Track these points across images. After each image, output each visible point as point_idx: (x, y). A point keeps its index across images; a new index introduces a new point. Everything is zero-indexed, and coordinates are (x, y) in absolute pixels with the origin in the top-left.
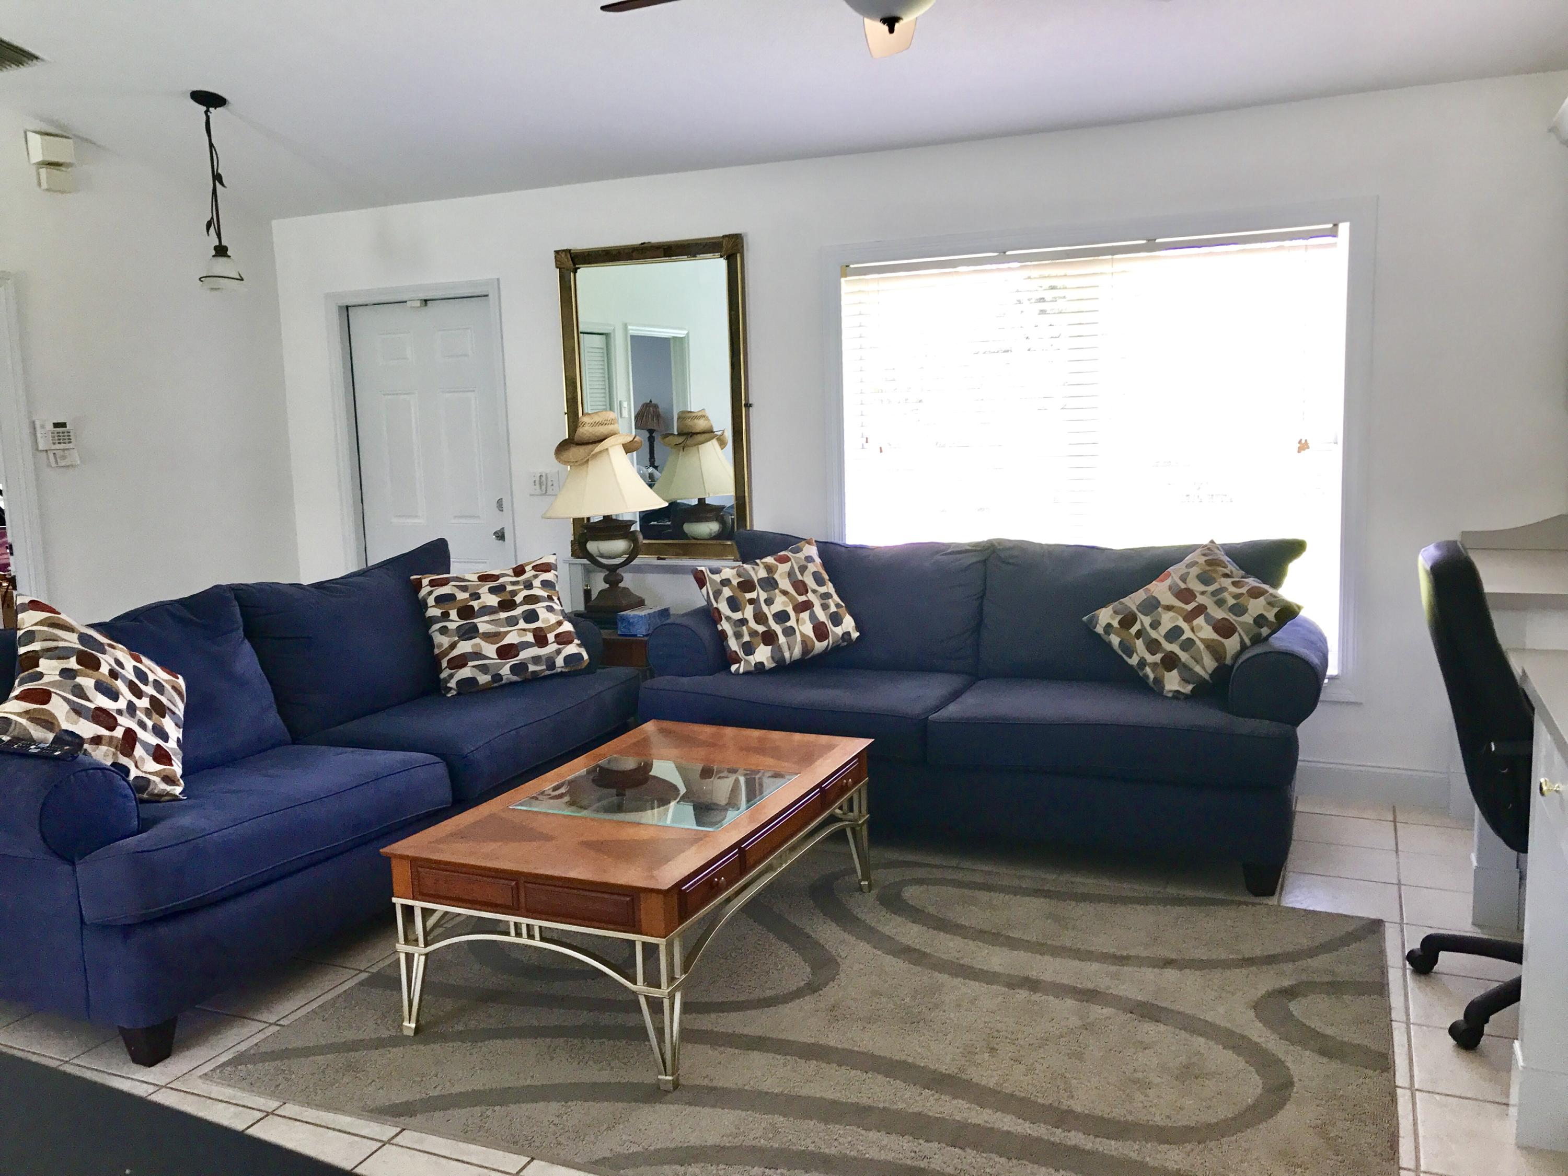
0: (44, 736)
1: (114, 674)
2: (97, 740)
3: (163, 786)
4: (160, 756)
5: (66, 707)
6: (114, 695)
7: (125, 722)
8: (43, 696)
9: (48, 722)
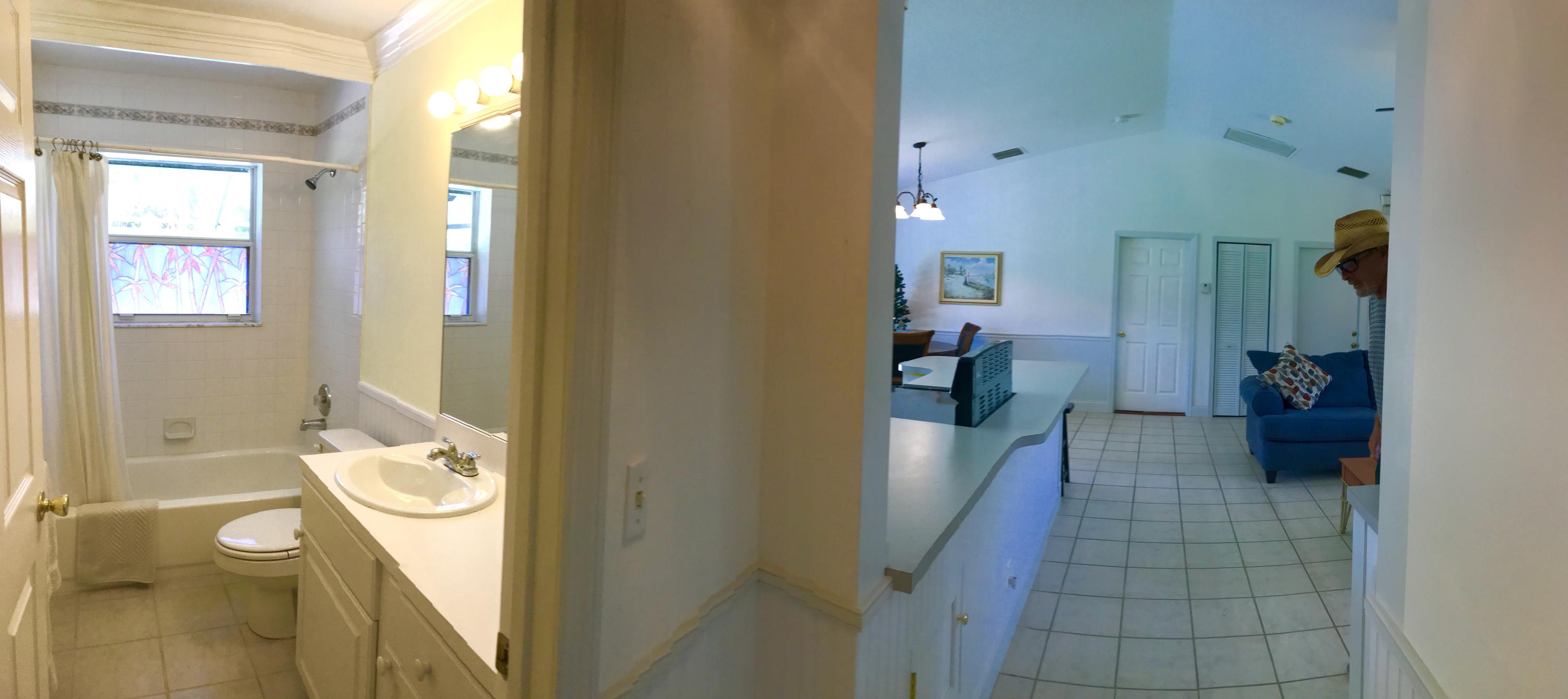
0: (1271, 382)
1: (1299, 370)
2: (1285, 387)
3: (1304, 407)
4: (1307, 397)
5: (1279, 376)
6: (1296, 376)
7: (1296, 384)
8: (1275, 371)
9: (1272, 378)
